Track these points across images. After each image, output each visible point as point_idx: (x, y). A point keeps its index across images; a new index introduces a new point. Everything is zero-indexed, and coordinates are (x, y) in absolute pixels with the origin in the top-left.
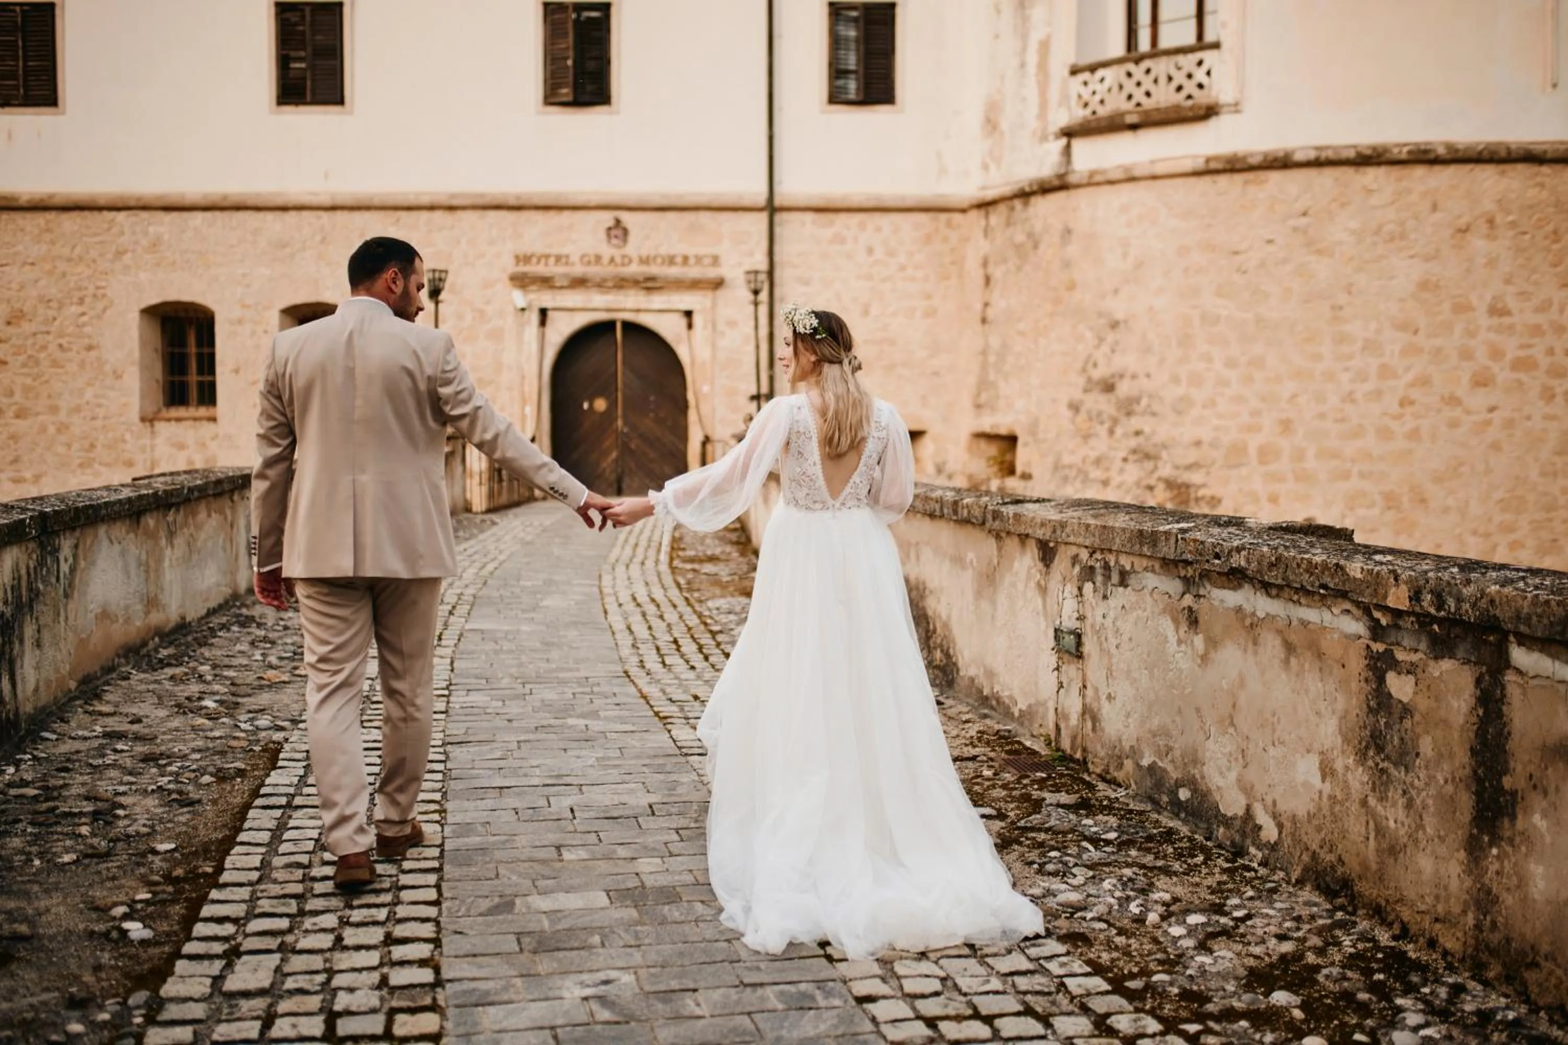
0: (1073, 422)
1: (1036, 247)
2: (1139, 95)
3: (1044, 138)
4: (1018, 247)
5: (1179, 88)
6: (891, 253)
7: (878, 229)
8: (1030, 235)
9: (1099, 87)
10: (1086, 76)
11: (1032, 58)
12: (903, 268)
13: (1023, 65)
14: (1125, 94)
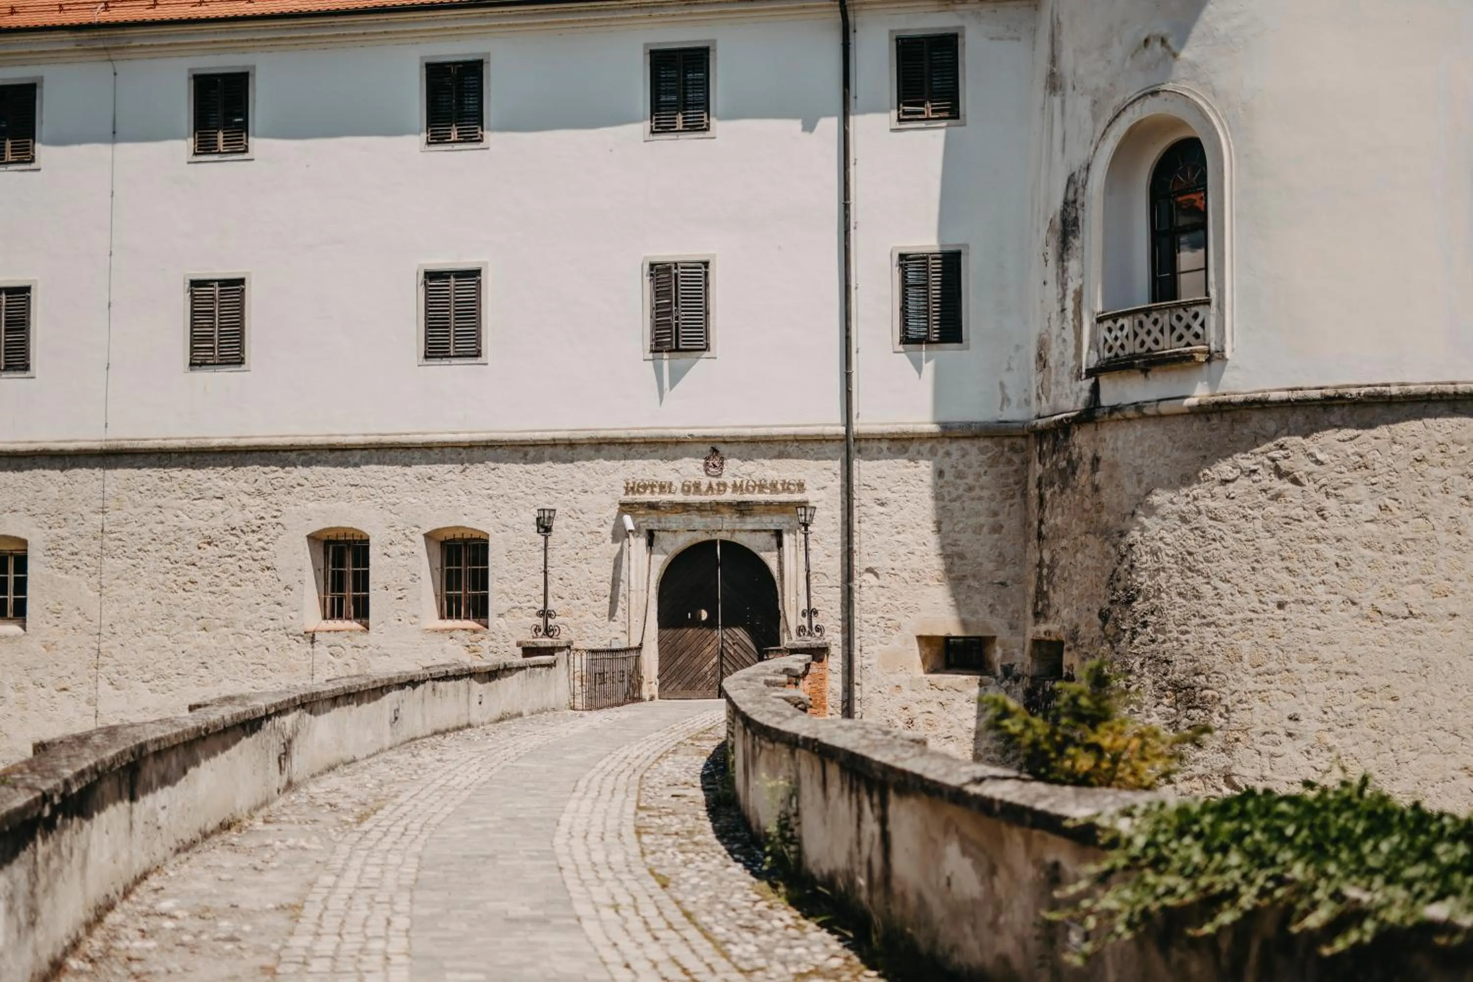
0: (1103, 629)
1: (1074, 473)
2: (1149, 343)
3: (1079, 377)
4: (1062, 472)
5: (1180, 338)
6: (960, 475)
7: (948, 454)
8: (1069, 461)
9: (1119, 334)
10: (1109, 323)
11: (1070, 304)
12: (970, 489)
13: (1063, 310)
14: (1138, 341)
